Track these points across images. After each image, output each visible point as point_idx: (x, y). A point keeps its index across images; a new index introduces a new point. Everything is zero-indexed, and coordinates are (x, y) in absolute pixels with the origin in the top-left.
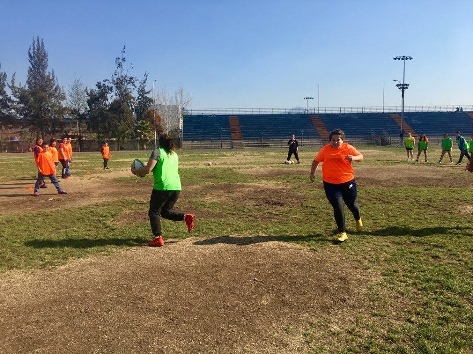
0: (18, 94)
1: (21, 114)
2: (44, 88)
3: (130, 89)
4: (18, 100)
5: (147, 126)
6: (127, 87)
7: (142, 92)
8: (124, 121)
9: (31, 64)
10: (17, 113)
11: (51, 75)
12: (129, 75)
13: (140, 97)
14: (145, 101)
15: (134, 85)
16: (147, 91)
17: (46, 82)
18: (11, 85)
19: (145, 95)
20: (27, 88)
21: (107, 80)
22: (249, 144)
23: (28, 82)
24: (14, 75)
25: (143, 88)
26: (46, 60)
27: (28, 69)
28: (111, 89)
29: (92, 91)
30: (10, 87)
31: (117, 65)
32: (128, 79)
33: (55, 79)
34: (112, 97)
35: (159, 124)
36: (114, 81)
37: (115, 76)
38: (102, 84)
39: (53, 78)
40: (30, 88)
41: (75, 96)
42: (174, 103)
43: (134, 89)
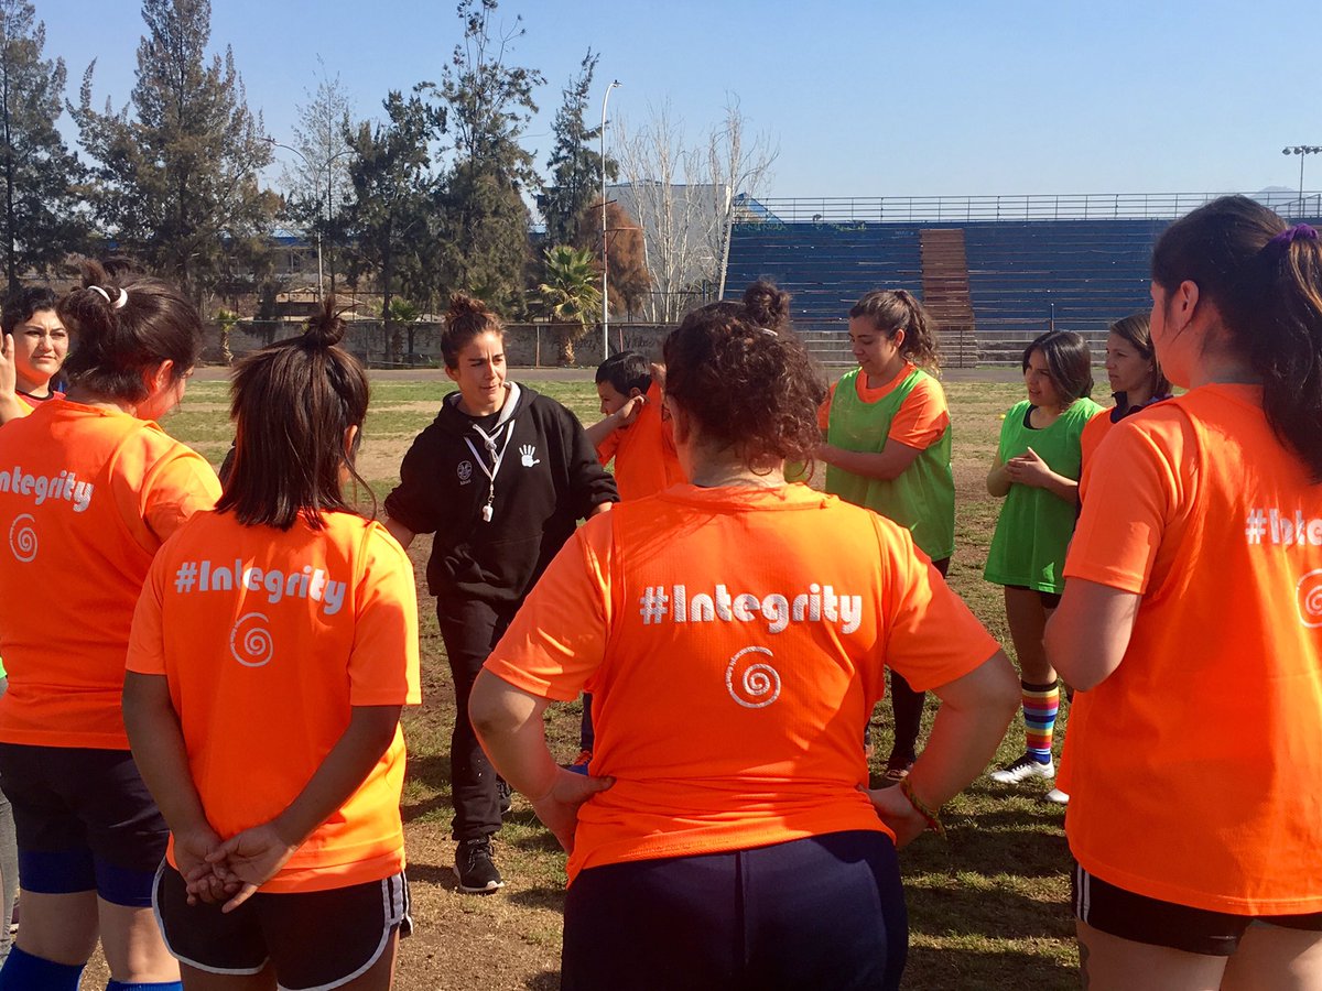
0: (100, 141)
1: (111, 219)
2: (193, 121)
3: (514, 118)
4: (100, 165)
5: (580, 271)
6: (503, 111)
7: (572, 131)
8: (485, 250)
9: (151, 24)
10: (98, 216)
11: (223, 69)
12: (511, 63)
13: (564, 152)
14: (579, 165)
15: (528, 102)
16: (589, 126)
17: (205, 92)
18: (77, 105)
19: (583, 143)
20: (133, 116)
21: (425, 85)
22: (997, 347)
23: (140, 98)
24: (91, 69)
25: (577, 113)
26: (204, 9)
27: (138, 44)
28: (440, 119)
29: (365, 132)
30: (74, 115)
31: (464, 24)
32: (507, 79)
33: (236, 84)
34: (444, 155)
35: (631, 262)
36: (450, 87)
37: (454, 68)
38: (406, 102)
39: (230, 81)
40: (146, 121)
41: (316, 148)
42: (705, 175)
43: (528, 119)
